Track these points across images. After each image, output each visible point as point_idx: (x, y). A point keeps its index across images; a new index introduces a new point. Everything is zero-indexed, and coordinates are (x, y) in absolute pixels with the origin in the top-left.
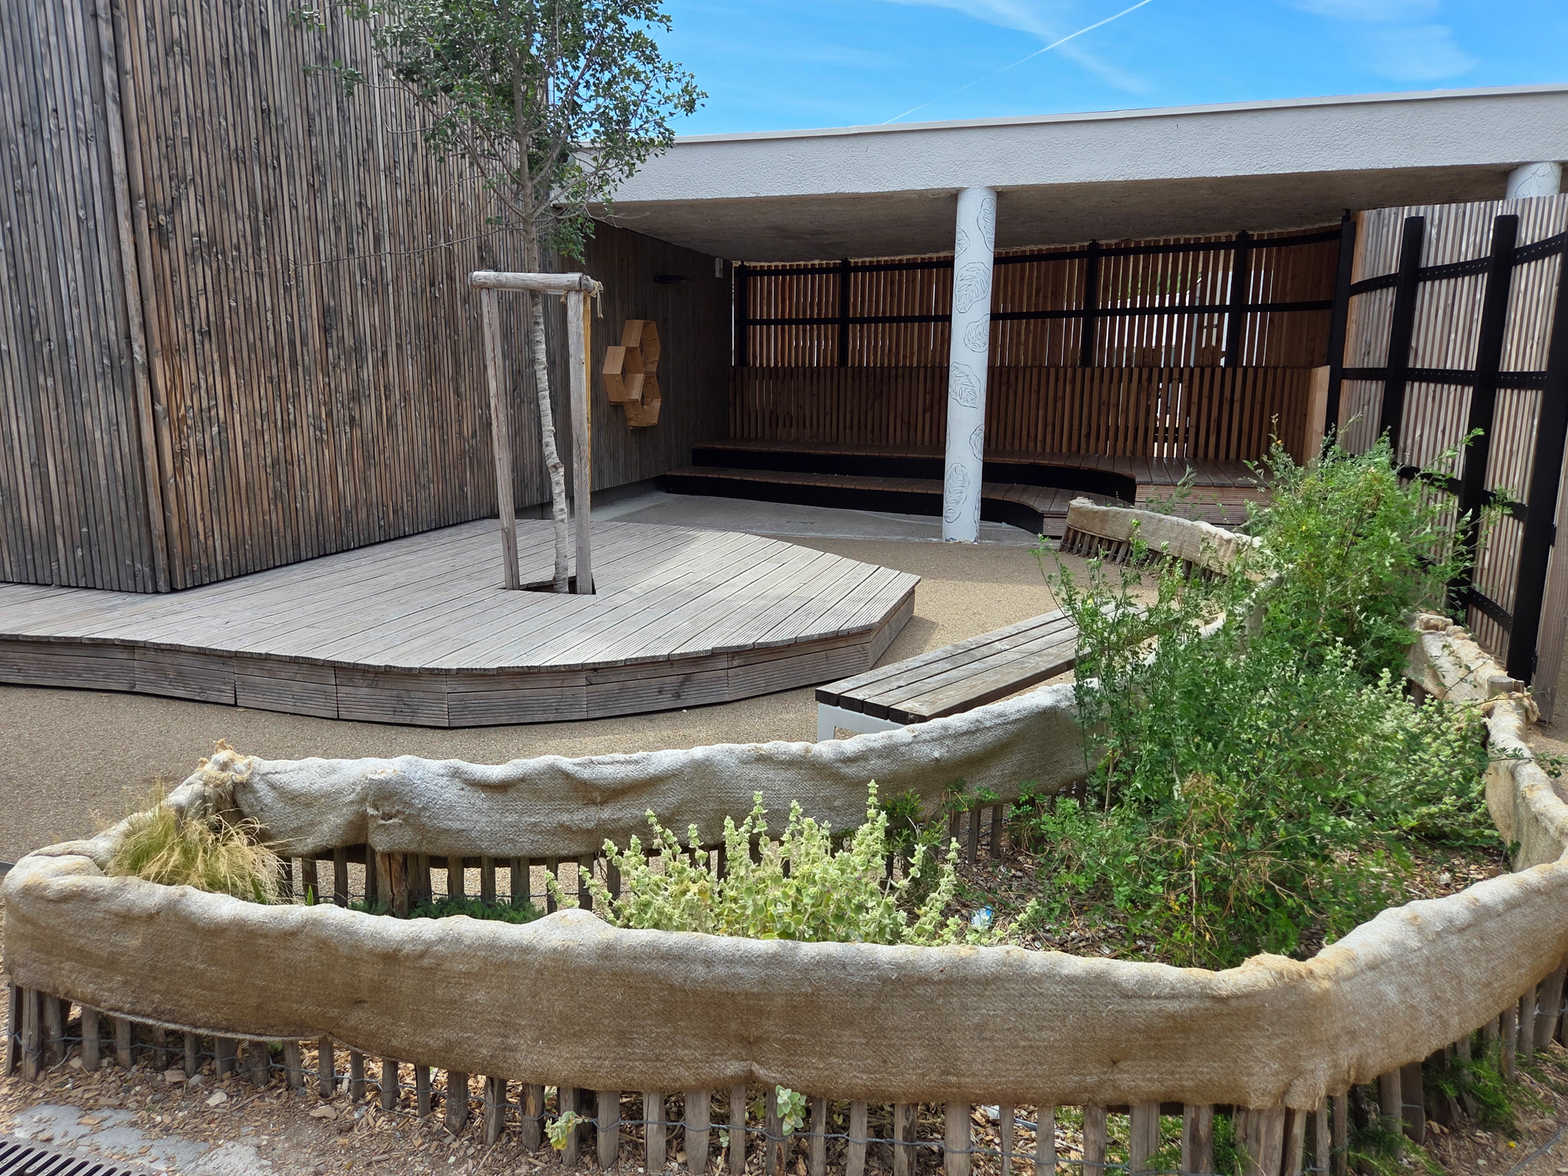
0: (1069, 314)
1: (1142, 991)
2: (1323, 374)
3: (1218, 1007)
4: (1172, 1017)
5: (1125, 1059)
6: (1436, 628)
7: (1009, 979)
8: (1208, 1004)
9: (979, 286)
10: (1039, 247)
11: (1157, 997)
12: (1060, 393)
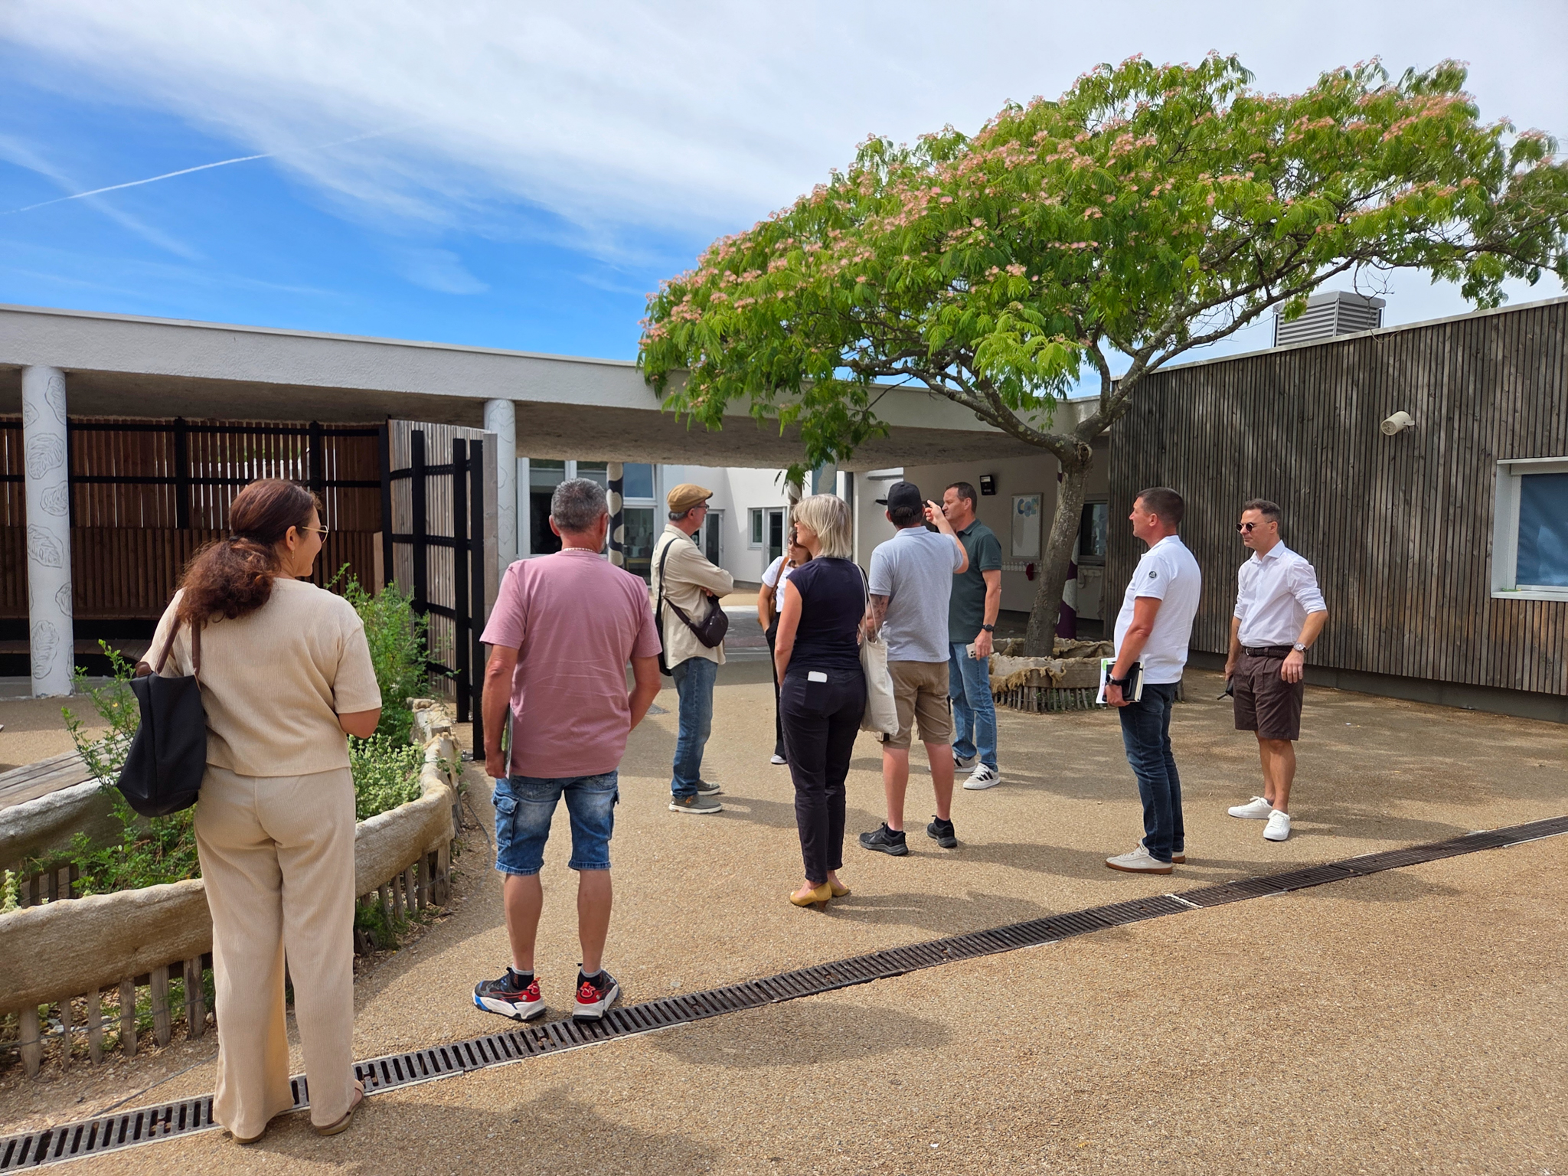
0: (161, 480)
1: (149, 902)
2: (378, 538)
3: (196, 897)
4: (169, 910)
5: (143, 945)
6: (425, 707)
7: (58, 918)
8: (190, 897)
9: (53, 455)
10: (124, 418)
11: (159, 902)
12: (159, 552)
